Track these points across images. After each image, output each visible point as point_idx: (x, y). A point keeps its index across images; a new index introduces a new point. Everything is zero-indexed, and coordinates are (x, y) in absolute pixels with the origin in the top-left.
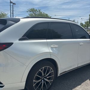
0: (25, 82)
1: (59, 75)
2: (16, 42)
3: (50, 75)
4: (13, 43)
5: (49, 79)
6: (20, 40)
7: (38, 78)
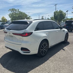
0: (38, 50)
1: (49, 48)
2: (34, 32)
3: (46, 47)
4: (33, 32)
5: (46, 49)
6: (35, 31)
7: (42, 49)
